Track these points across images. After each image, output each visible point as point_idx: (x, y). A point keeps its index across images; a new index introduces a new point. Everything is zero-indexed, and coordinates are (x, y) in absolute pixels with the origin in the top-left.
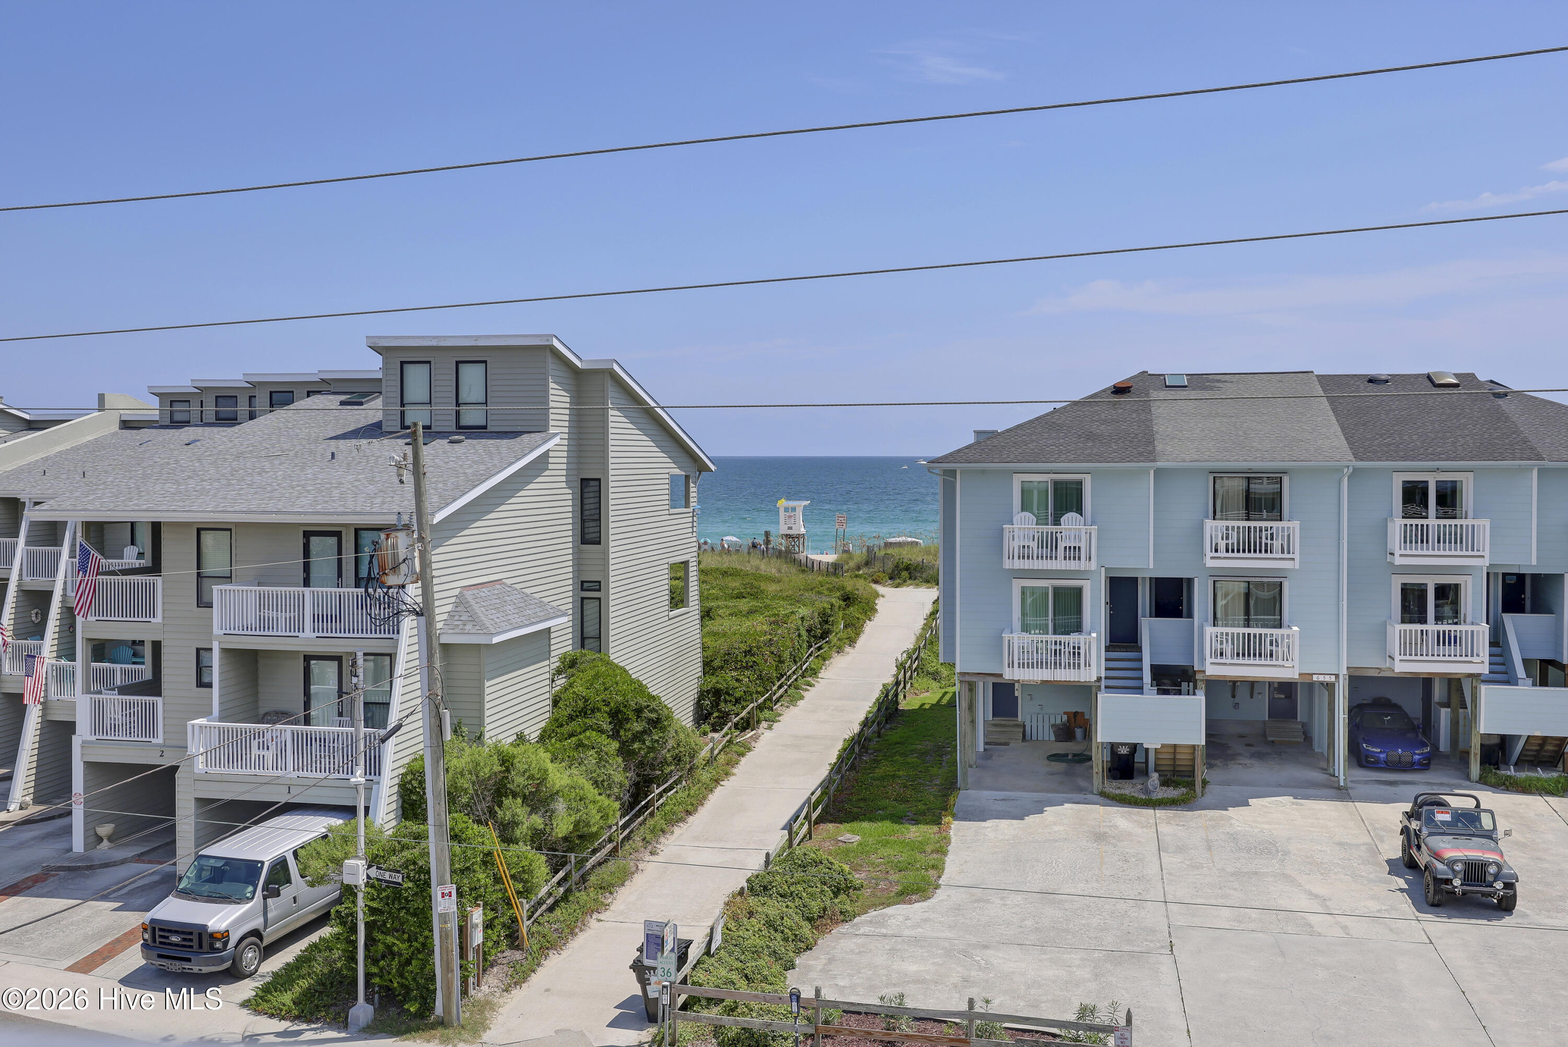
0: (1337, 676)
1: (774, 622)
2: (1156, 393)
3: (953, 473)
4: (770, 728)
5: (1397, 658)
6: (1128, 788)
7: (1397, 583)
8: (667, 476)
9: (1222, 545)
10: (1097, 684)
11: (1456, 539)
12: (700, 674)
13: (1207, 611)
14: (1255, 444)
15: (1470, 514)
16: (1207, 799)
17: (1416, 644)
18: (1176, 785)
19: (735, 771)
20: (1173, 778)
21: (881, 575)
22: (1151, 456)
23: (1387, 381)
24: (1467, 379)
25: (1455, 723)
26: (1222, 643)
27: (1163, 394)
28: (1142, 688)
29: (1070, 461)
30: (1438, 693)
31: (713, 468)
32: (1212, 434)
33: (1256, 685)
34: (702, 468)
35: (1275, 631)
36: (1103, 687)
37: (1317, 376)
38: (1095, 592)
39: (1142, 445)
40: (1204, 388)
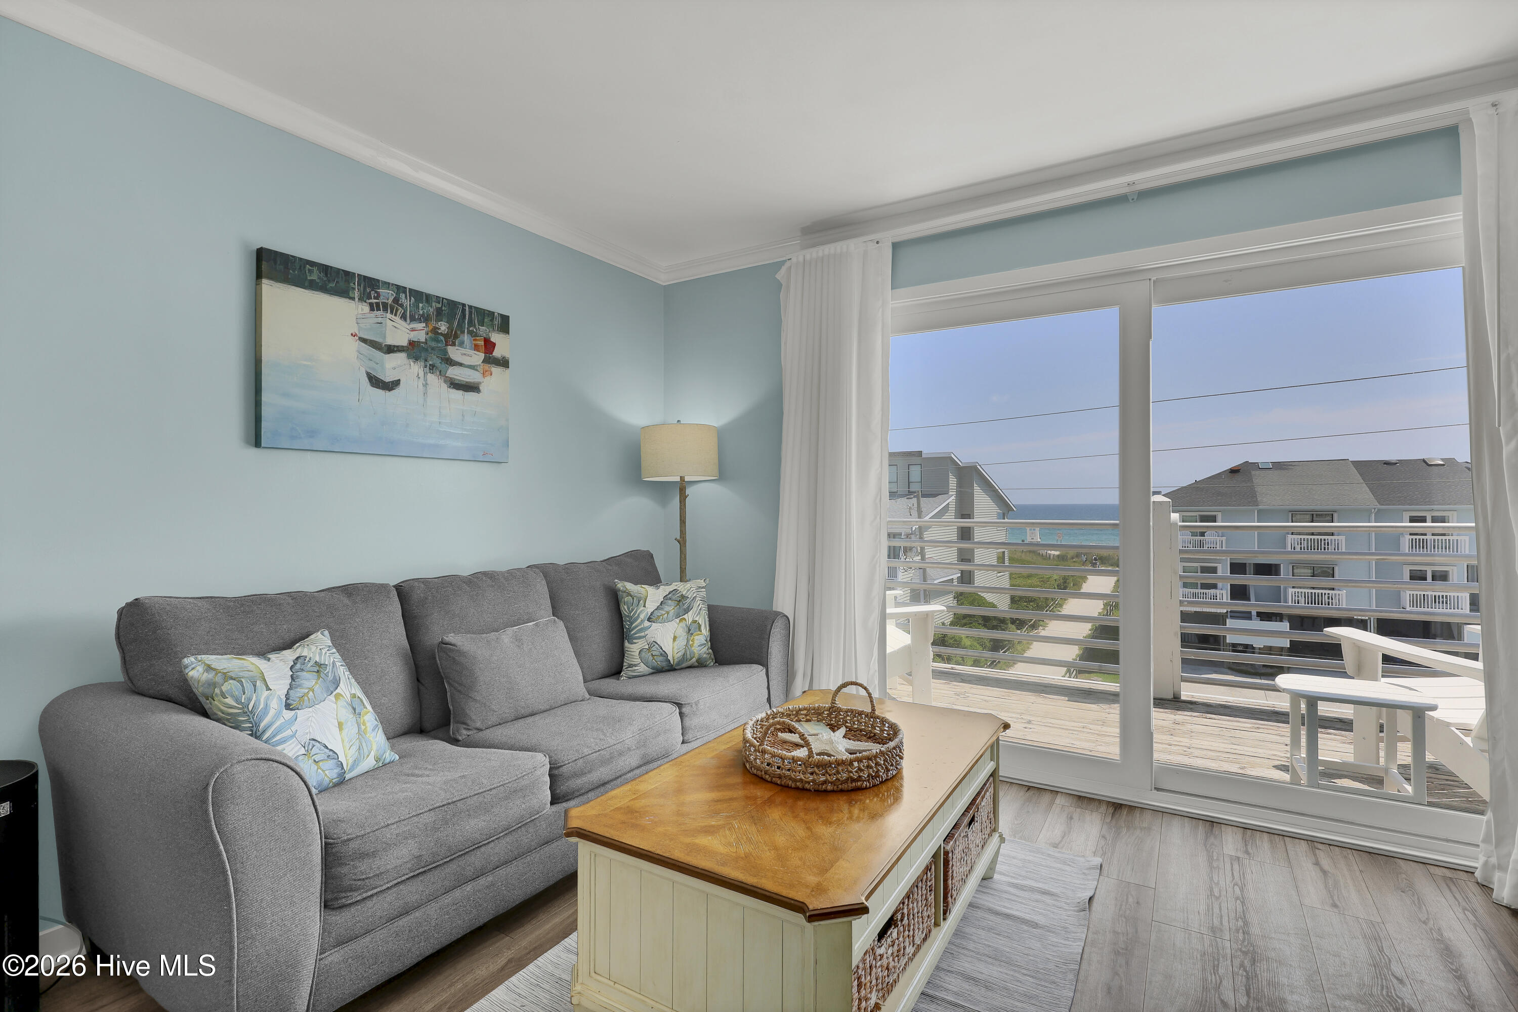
1: (1042, 581)
2: (1254, 472)
4: (1044, 629)
5: (1408, 608)
7: (1406, 569)
8: (996, 513)
9: (1298, 548)
10: (1226, 614)
11: (1445, 546)
12: (1009, 603)
14: (1316, 497)
17: (1420, 602)
19: (1031, 647)
21: (1086, 562)
22: (1255, 503)
23: (1396, 463)
26: (1298, 597)
27: (1257, 472)
29: (1210, 506)
31: (1015, 509)
32: (1290, 492)
34: (1010, 509)
35: (1331, 592)
36: (1229, 616)
37: (1351, 461)
38: (1223, 570)
39: (1249, 498)
40: (1284, 469)
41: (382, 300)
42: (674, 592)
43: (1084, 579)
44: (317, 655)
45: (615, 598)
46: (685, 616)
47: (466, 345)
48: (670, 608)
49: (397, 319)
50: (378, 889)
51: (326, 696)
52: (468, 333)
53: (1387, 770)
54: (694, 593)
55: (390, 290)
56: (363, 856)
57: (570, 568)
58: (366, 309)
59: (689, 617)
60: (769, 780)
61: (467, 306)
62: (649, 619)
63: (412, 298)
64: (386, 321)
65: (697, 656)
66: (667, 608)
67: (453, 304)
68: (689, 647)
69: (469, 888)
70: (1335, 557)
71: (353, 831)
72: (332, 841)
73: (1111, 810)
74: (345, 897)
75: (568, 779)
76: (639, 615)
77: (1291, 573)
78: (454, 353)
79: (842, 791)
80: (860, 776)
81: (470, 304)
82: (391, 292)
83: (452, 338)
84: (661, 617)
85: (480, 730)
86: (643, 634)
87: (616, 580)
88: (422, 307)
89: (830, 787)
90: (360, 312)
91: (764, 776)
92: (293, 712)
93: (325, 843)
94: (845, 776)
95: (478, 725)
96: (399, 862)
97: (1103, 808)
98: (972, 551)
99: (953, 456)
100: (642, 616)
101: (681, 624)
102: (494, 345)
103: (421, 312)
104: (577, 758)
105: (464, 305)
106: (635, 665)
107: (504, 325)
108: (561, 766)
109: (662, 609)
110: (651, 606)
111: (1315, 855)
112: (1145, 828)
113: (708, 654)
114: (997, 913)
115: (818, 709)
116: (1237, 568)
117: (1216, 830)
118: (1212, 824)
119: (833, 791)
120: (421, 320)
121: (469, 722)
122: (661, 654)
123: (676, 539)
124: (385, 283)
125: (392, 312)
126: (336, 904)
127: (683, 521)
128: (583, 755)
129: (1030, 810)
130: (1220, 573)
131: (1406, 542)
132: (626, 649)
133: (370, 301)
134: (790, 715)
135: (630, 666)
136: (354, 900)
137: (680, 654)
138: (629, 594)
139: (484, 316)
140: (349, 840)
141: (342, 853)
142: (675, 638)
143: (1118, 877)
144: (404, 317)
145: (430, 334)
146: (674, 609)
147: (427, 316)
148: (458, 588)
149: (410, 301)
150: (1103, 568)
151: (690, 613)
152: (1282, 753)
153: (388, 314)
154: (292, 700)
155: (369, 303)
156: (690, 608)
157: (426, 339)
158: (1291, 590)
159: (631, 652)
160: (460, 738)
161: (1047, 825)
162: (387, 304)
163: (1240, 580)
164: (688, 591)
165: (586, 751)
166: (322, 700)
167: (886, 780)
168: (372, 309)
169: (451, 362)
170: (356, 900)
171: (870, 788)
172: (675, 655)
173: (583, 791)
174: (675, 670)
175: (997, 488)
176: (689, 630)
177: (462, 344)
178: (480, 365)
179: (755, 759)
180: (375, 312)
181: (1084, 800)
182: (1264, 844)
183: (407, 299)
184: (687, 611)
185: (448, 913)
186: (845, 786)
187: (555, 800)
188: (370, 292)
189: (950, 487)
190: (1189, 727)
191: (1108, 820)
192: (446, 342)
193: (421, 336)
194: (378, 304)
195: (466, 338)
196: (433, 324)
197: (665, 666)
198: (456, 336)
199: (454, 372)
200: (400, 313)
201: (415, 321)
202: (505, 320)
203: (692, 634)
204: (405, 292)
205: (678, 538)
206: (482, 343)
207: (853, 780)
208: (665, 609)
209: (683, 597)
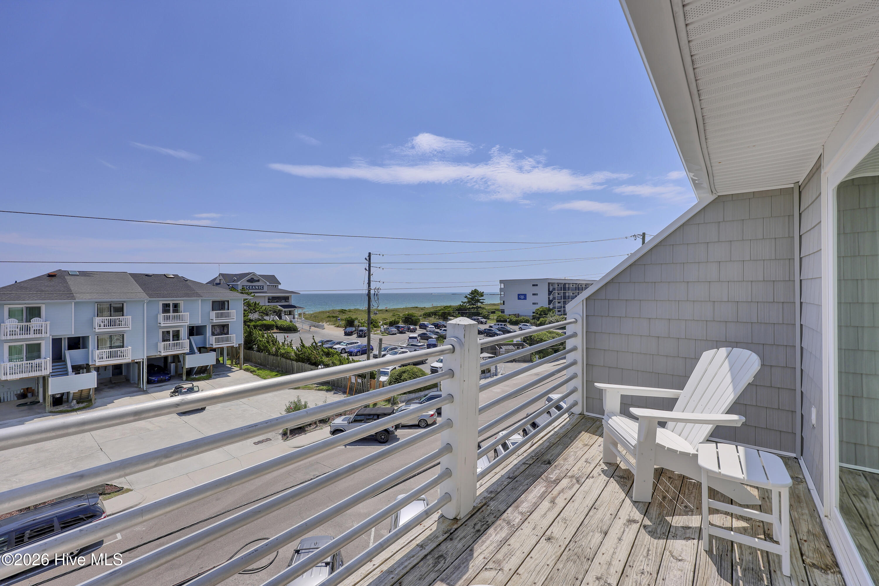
0: (143, 359)
2: (67, 277)
5: (162, 351)
6: (60, 408)
7: (161, 331)
9: (102, 324)
10: (49, 375)
11: (179, 318)
13: (95, 345)
14: (112, 294)
15: (182, 311)
16: (97, 404)
17: (168, 347)
18: (82, 402)
20: (81, 401)
22: (73, 298)
24: (176, 276)
25: (176, 367)
26: (102, 355)
27: (70, 277)
28: (67, 373)
29: (33, 300)
30: (170, 360)
32: (95, 291)
33: (107, 367)
35: (122, 349)
37: (129, 273)
38: (47, 344)
39: (67, 294)
40: (88, 276)
130: (44, 347)
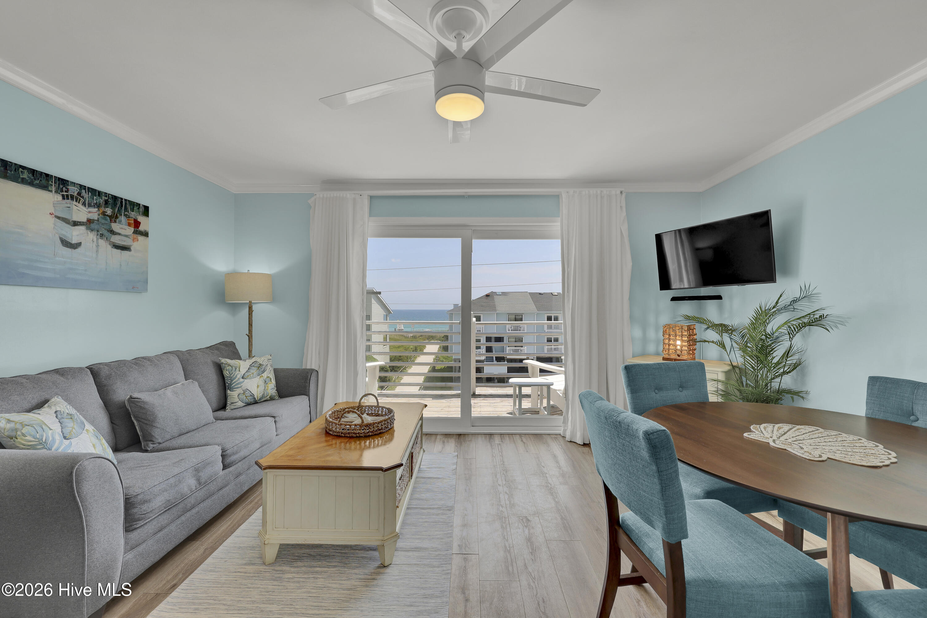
1: (405, 349)
2: (495, 296)
3: (452, 314)
8: (383, 315)
9: (510, 329)
10: (484, 360)
14: (516, 308)
21: (425, 338)
22: (495, 310)
23: (543, 294)
26: (510, 350)
27: (497, 296)
28: (493, 361)
29: (478, 311)
32: (507, 305)
34: (390, 312)
37: (528, 293)
38: (483, 340)
39: (493, 308)
40: (505, 295)
41: (70, 193)
42: (255, 362)
43: (425, 347)
44: (66, 409)
45: (220, 369)
46: (263, 375)
47: (123, 223)
48: (254, 370)
49: (80, 205)
50: (151, 519)
51: (82, 431)
52: (124, 215)
53: (540, 408)
54: (266, 362)
55: (75, 187)
56: (145, 502)
57: (189, 352)
58: (60, 198)
59: (265, 375)
60: (344, 436)
61: (124, 200)
62: (243, 378)
63: (90, 193)
64: (73, 206)
65: (270, 395)
66: (252, 371)
67: (115, 198)
68: (266, 390)
69: (188, 515)
70: (522, 334)
71: (138, 491)
72: (129, 497)
73: (457, 437)
74: (136, 524)
75: (230, 456)
76: (236, 376)
77: (508, 341)
78: (115, 227)
79: (375, 435)
80: (382, 428)
81: (125, 198)
82: (76, 188)
83: (114, 218)
84: (250, 376)
85: (160, 443)
86: (239, 386)
87: (220, 358)
88: (96, 199)
89: (370, 434)
90: (56, 200)
91: (341, 435)
92: (69, 441)
93: (125, 498)
94: (376, 428)
95: (160, 440)
96: (160, 504)
97: (455, 437)
98: (371, 335)
99: (374, 289)
100: (238, 376)
101: (261, 379)
102: (140, 223)
103: (95, 202)
104: (234, 446)
105: (122, 199)
106: (236, 403)
107: (146, 211)
108: (226, 450)
109: (249, 372)
110: (243, 371)
111: (521, 438)
112: (470, 440)
113: (276, 393)
114: (424, 478)
115: (353, 408)
116: (488, 339)
117: (492, 437)
118: (491, 435)
119: (372, 435)
120: (95, 206)
121: (154, 439)
122: (251, 395)
123: (246, 335)
124: (73, 183)
125: (76, 201)
126: (131, 528)
127: (250, 325)
128: (237, 444)
129: (429, 442)
130: (482, 342)
131: (546, 327)
132: (229, 395)
133: (63, 193)
134: (341, 411)
135: (232, 403)
136: (140, 525)
137: (261, 394)
138: (229, 365)
139: (134, 205)
140: (138, 495)
141: (135, 502)
142: (258, 386)
143: (463, 457)
144: (84, 204)
145: (101, 215)
146: (256, 371)
147: (99, 204)
148: (130, 367)
149: (88, 195)
150: (433, 341)
151: (265, 373)
152: (510, 409)
153: (74, 202)
154: (66, 434)
155: (62, 195)
156: (265, 370)
157: (98, 218)
158: (508, 348)
159: (232, 396)
160: (149, 449)
161: (436, 446)
162: (74, 196)
163: (489, 344)
164: (263, 362)
165: (237, 442)
166: (81, 433)
167: (391, 428)
168: (64, 198)
169: (112, 232)
170: (141, 525)
171: (385, 432)
172: (258, 395)
173: (237, 462)
174: (257, 403)
175: (385, 303)
176: (265, 382)
177: (120, 222)
178: (131, 235)
179: (336, 429)
180: (66, 200)
181: (447, 435)
182: (507, 437)
183: (86, 193)
184: (263, 372)
185: (180, 528)
186: (376, 433)
187: (225, 467)
188: (62, 188)
189: (372, 303)
190: (480, 404)
191: (457, 440)
192: (111, 220)
193: (95, 216)
194: (67, 196)
195: (123, 218)
196: (102, 209)
197: (252, 401)
198: (117, 217)
199: (116, 239)
200: (82, 202)
201: (91, 207)
202: (146, 209)
203: (267, 383)
204: (85, 189)
205: (248, 334)
206: (133, 222)
207: (379, 430)
208: (251, 372)
209: (260, 364)
